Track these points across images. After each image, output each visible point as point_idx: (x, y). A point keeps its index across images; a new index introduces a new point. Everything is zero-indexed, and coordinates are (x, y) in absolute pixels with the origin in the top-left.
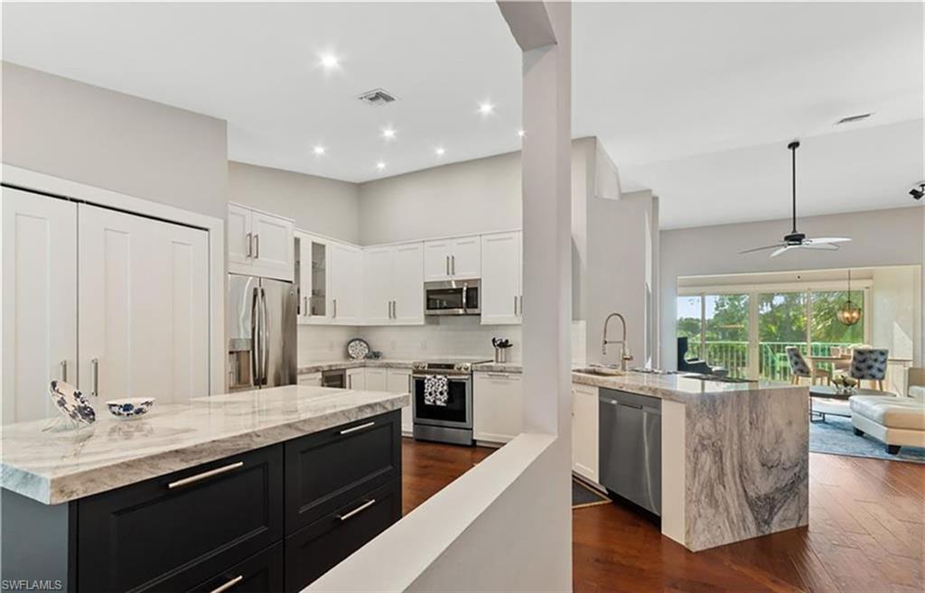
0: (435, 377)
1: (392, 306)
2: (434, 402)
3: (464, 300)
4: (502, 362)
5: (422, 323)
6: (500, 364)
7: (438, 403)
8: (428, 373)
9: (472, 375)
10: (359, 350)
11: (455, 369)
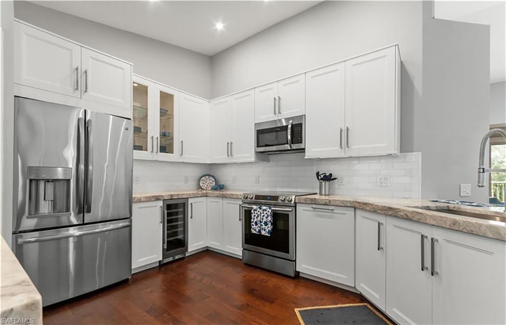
0: (260, 208)
1: (230, 146)
2: (260, 231)
3: (289, 137)
4: (325, 195)
5: (253, 159)
6: (323, 197)
7: (263, 233)
8: (255, 204)
9: (296, 207)
10: (208, 183)
11: (279, 201)
